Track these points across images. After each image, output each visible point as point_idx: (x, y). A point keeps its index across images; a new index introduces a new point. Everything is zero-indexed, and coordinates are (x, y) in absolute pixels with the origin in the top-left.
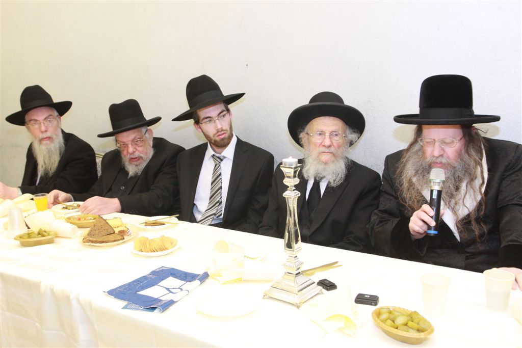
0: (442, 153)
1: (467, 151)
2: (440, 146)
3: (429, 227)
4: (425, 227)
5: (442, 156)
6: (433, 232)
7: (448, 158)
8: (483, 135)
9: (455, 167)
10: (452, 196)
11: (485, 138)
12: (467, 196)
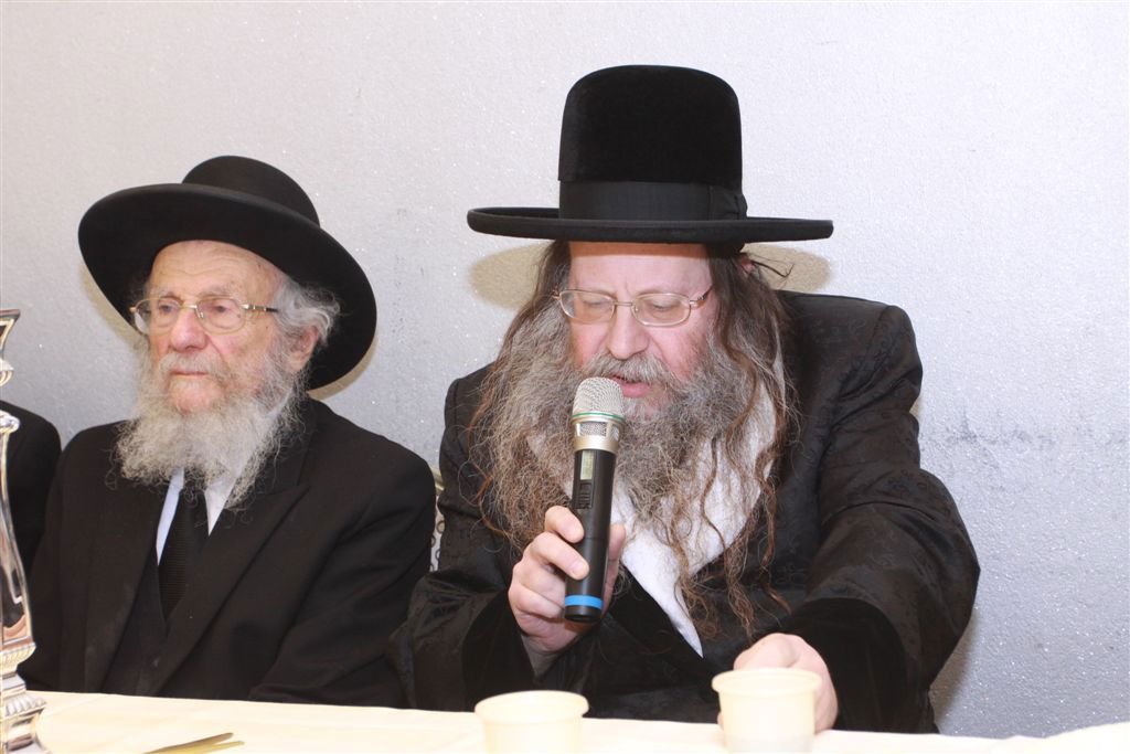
0: (640, 347)
1: (724, 340)
2: (634, 320)
3: (572, 586)
4: (559, 588)
5: (639, 355)
6: (584, 601)
7: (664, 362)
8: (776, 284)
9: (685, 397)
10: (662, 485)
11: (782, 295)
12: (718, 487)
